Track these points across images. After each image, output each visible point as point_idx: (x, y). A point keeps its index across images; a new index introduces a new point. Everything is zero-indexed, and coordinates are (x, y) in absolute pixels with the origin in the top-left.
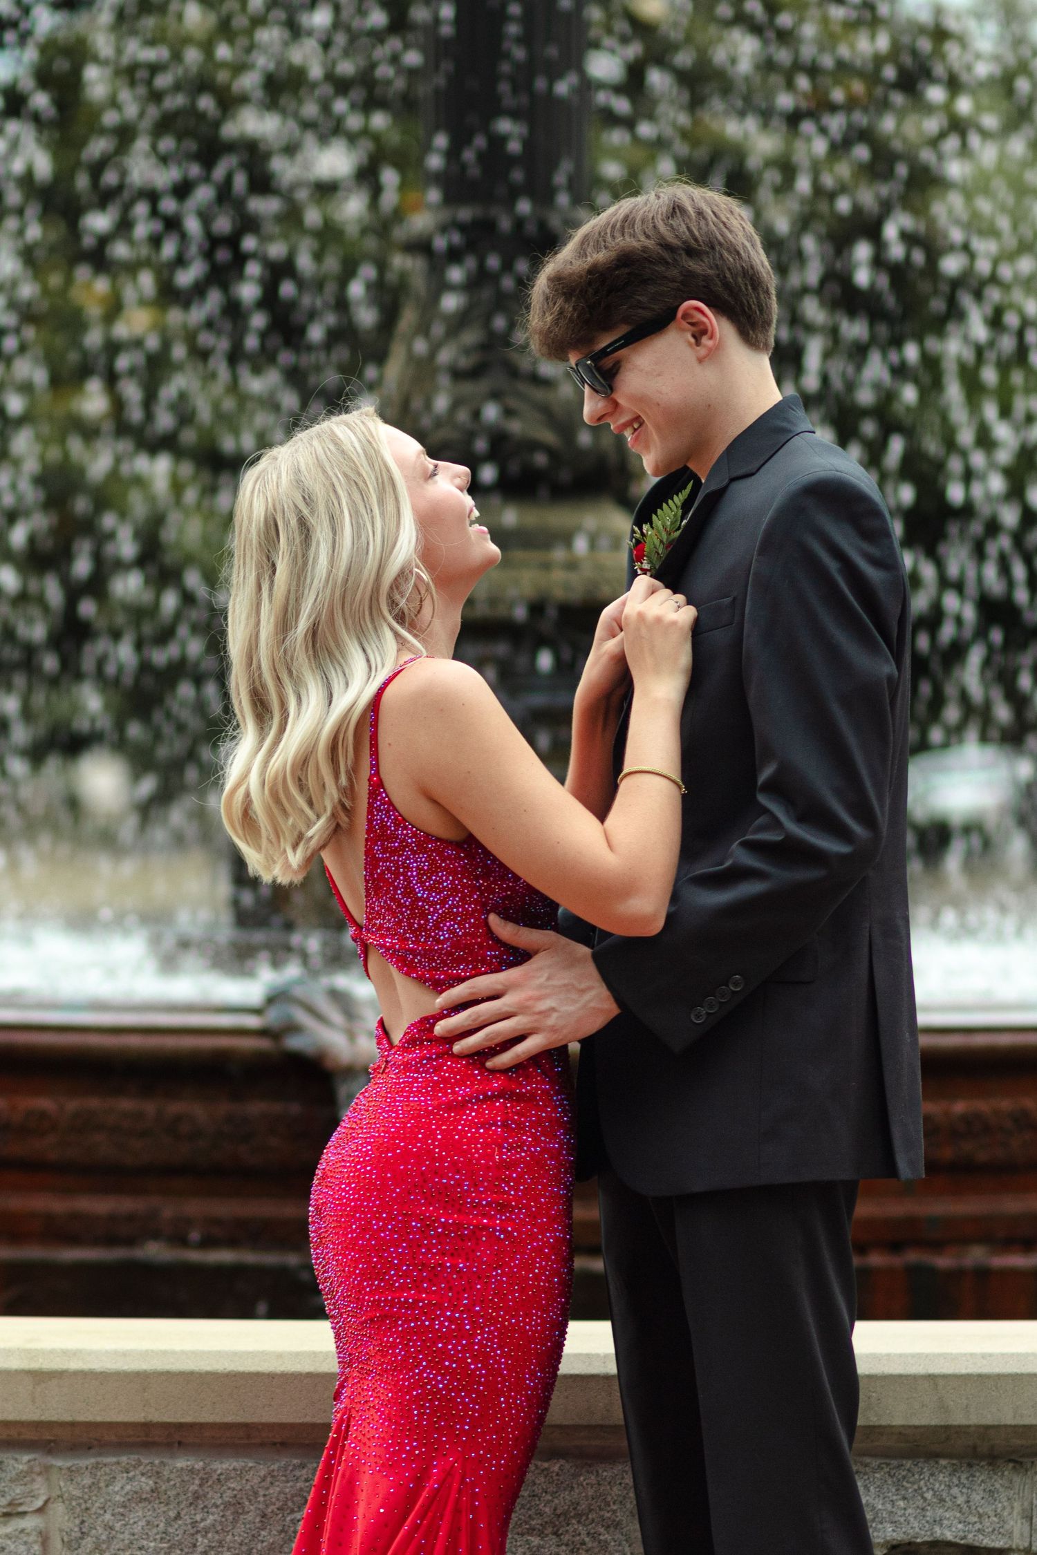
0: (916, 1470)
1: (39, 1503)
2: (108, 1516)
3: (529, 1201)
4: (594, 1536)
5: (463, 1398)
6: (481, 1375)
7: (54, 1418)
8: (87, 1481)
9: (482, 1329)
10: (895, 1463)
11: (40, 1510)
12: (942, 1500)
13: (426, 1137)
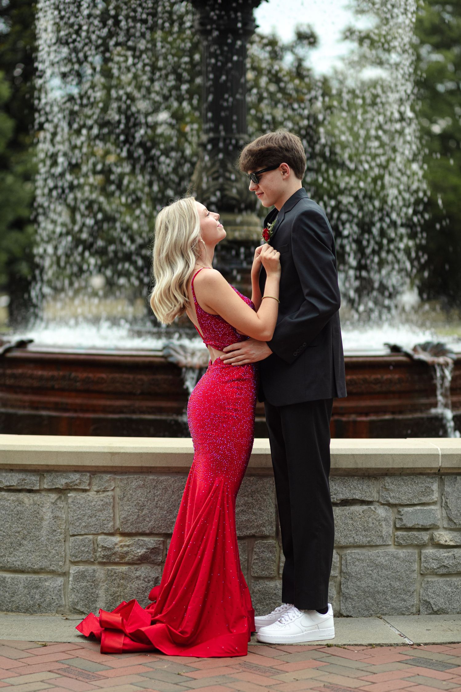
0: (348, 480)
1: (112, 488)
2: (131, 492)
3: (243, 409)
4: (262, 497)
5: (224, 461)
6: (229, 455)
7: (117, 465)
8: (125, 482)
9: (230, 443)
10: (343, 478)
11: (113, 490)
12: (355, 488)
13: (216, 390)
